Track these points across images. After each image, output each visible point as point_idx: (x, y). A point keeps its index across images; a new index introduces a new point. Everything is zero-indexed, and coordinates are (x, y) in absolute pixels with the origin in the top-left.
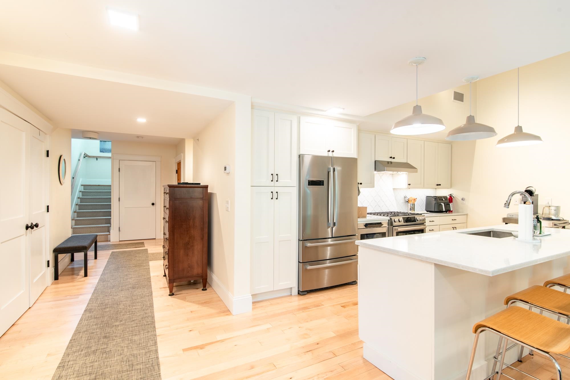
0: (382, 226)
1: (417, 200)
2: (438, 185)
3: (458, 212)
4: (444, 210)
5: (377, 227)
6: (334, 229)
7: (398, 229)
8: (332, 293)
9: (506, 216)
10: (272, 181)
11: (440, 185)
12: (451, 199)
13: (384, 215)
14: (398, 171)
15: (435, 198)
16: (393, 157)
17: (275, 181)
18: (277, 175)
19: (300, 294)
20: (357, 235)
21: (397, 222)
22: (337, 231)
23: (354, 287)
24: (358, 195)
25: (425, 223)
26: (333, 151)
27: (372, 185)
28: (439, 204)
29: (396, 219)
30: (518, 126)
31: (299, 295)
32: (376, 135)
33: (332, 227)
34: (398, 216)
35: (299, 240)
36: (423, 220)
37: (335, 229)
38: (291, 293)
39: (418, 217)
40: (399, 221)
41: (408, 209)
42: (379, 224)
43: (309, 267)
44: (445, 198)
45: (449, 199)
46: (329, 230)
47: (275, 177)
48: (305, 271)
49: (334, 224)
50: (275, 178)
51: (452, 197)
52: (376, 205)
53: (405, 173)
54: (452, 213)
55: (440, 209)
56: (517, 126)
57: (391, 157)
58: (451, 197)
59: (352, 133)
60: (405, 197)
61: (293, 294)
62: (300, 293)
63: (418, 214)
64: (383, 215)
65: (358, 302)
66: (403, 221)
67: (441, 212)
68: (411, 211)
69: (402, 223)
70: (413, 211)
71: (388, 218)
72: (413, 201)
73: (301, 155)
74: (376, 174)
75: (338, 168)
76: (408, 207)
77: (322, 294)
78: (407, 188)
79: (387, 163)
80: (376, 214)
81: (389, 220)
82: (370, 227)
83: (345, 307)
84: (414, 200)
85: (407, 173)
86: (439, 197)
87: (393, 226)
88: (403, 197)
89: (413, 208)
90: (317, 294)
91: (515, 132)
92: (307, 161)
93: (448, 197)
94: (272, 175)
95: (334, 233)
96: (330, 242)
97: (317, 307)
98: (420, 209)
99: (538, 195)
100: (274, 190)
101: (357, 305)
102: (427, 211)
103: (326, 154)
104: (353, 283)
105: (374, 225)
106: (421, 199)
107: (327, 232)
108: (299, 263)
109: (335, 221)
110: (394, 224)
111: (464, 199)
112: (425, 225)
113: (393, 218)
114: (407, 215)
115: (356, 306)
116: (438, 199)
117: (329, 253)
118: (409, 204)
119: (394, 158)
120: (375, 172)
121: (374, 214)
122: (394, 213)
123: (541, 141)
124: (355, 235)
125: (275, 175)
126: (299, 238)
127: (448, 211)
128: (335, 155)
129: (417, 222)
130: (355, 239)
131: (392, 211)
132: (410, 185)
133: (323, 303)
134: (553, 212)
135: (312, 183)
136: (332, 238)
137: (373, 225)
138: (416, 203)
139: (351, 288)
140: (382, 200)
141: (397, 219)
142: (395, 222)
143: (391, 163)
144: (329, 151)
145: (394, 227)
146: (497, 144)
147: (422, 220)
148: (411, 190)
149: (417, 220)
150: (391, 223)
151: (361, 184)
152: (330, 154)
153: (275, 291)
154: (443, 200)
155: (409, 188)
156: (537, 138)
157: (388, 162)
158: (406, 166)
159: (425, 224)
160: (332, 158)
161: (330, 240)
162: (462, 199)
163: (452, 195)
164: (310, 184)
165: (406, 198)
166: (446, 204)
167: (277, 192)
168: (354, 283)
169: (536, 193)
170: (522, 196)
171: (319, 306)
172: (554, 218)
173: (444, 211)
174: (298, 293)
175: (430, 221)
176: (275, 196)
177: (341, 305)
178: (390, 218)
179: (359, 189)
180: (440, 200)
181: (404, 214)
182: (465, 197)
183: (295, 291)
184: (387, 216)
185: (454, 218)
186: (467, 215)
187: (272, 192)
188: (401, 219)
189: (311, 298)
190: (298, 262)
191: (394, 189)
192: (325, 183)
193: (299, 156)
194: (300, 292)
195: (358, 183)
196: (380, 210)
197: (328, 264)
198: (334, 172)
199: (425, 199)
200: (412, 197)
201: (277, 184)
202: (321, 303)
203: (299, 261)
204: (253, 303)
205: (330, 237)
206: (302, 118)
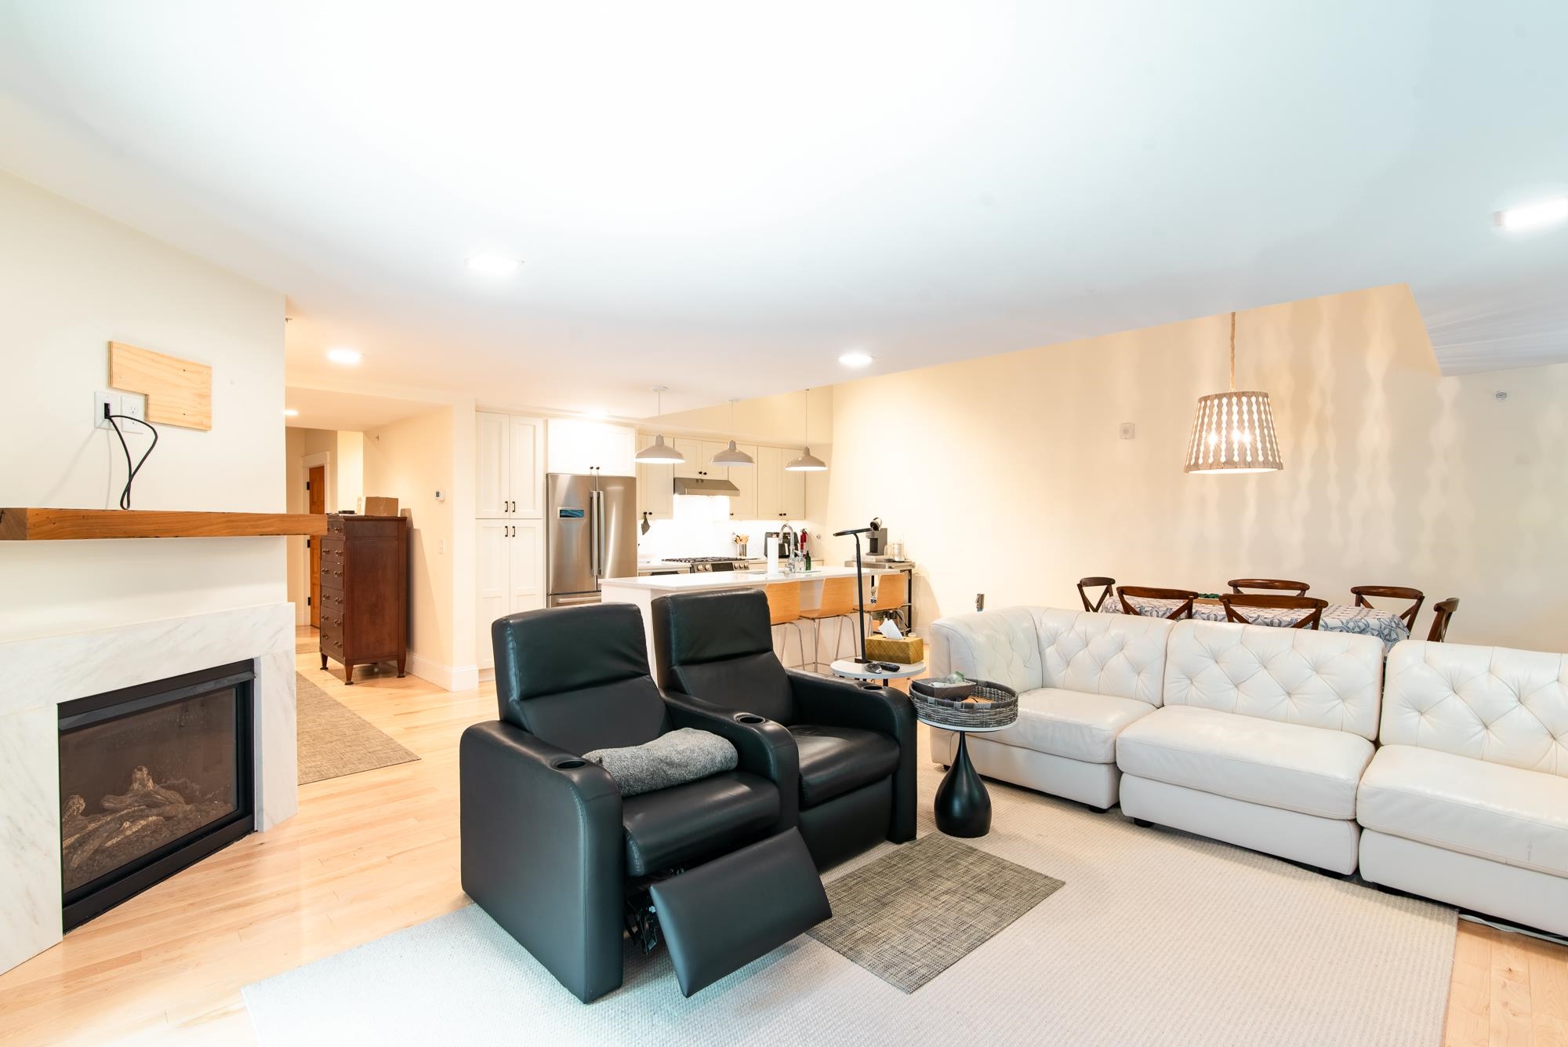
2: (781, 515)
10: (506, 511)
11: (785, 514)
12: (803, 537)
14: (715, 494)
16: (703, 472)
17: (511, 511)
18: (514, 503)
26: (598, 468)
27: (668, 514)
35: (546, 594)
47: (510, 506)
50: (511, 508)
51: (806, 534)
55: (783, 552)
57: (701, 473)
58: (802, 533)
59: (629, 440)
60: (729, 534)
66: (711, 569)
67: (785, 556)
70: (742, 555)
71: (690, 565)
72: (743, 541)
73: (550, 475)
76: (736, 550)
78: (728, 519)
79: (695, 482)
84: (746, 538)
85: (726, 496)
88: (726, 534)
92: (563, 484)
94: (506, 502)
99: (886, 529)
100: (510, 524)
103: (588, 473)
109: (601, 569)
111: (821, 536)
118: (738, 545)
119: (705, 474)
120: (676, 496)
125: (511, 503)
126: (547, 592)
128: (602, 473)
132: (733, 514)
134: (896, 551)
135: (565, 514)
138: (747, 544)
141: (702, 566)
143: (702, 480)
144: (592, 468)
151: (650, 514)
152: (594, 472)
154: (788, 539)
155: (733, 520)
157: (697, 480)
158: (725, 486)
160: (597, 478)
163: (804, 530)
164: (563, 515)
165: (733, 535)
167: (514, 527)
169: (883, 526)
172: (897, 559)
176: (510, 532)
178: (692, 565)
179: (647, 520)
180: (783, 539)
186: (823, 561)
187: (506, 527)
192: (586, 514)
193: (548, 476)
195: (646, 514)
198: (599, 498)
200: (741, 534)
201: (513, 515)
204: (480, 682)
206: (551, 422)
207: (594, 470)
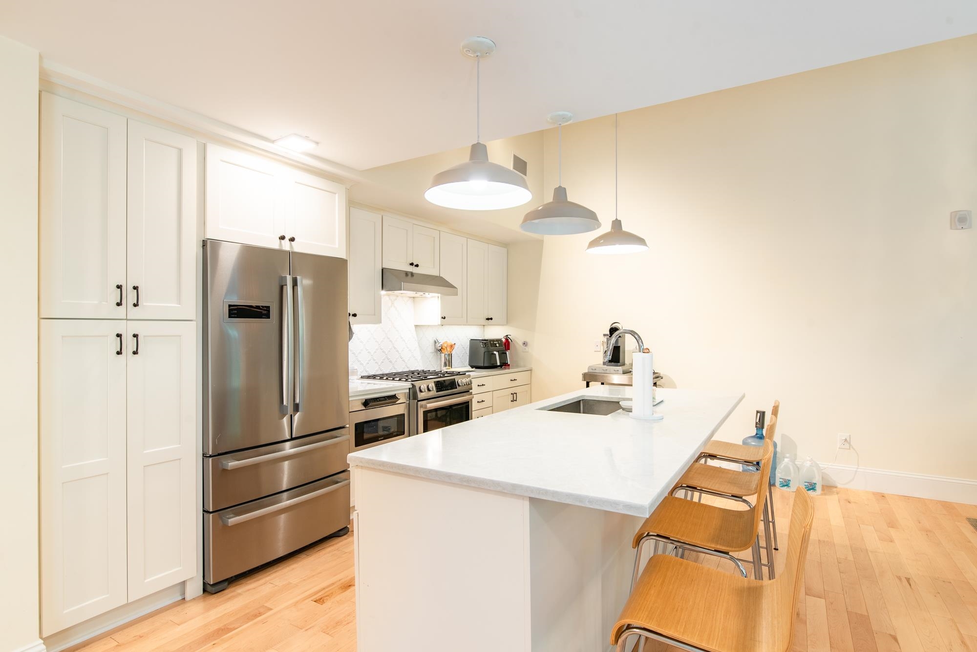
0: (397, 403)
1: (456, 347)
2: (488, 319)
3: (518, 366)
4: (498, 364)
5: (387, 404)
6: (296, 418)
7: (427, 406)
8: (293, 569)
9: (586, 371)
10: (119, 304)
11: (491, 319)
12: (506, 344)
13: (400, 380)
14: (424, 291)
15: (485, 343)
16: (415, 264)
17: (130, 305)
18: (135, 288)
19: (210, 593)
20: (348, 426)
21: (425, 391)
22: (302, 422)
23: (341, 544)
24: (350, 339)
25: (471, 389)
26: (292, 240)
27: (375, 317)
28: (491, 352)
29: (423, 385)
30: (617, 219)
31: (206, 594)
32: (383, 217)
33: (291, 415)
34: (426, 378)
35: (204, 456)
36: (469, 384)
37: (299, 419)
38: (184, 594)
39: (460, 380)
40: (429, 390)
41: (441, 365)
42: (392, 399)
43: (233, 520)
44: (499, 342)
45: (505, 343)
46: (285, 420)
47: (128, 295)
48: (223, 530)
49: (296, 408)
50: (131, 297)
51: (510, 340)
52: (384, 359)
53: (436, 295)
54: (509, 368)
55: (493, 362)
56: (614, 219)
57: (412, 264)
58: (507, 340)
59: (337, 204)
60: (435, 342)
61: (189, 595)
62: (209, 588)
63: (459, 374)
64: (398, 379)
65: (354, 577)
66: (434, 389)
67: (493, 367)
68: (447, 368)
69: (434, 393)
70: (449, 368)
71: (408, 385)
72: (448, 349)
73: (208, 241)
74: (384, 295)
75: (304, 282)
76: (441, 360)
77: (268, 579)
78: (440, 324)
79: (405, 275)
80: (385, 378)
81: (409, 389)
82: (374, 407)
83: (323, 602)
84: (451, 346)
85: (439, 295)
86: (491, 341)
87: (418, 401)
88: (432, 342)
89: (449, 362)
90: (255, 581)
91: (612, 229)
92: (228, 258)
93: (504, 340)
94: (119, 287)
95: (296, 428)
96: (288, 449)
97: (253, 619)
98: (461, 364)
100: (128, 331)
101: (352, 588)
102: (472, 367)
103: (275, 244)
104: (341, 533)
105: (383, 401)
106: (462, 345)
107: (280, 428)
108: (205, 514)
109: (297, 401)
110: (421, 396)
111: (527, 343)
112: (471, 394)
113: (417, 384)
114: (441, 377)
115: (349, 590)
116: (489, 344)
117: (286, 475)
118: (443, 354)
119: (417, 266)
120: (383, 292)
121: (381, 377)
122: (418, 374)
123: (645, 247)
124: (343, 427)
125: (130, 288)
126: (206, 451)
127: (504, 365)
128: (297, 247)
129: (459, 389)
130: (344, 435)
131: (412, 370)
132: (444, 318)
133: (267, 605)
135: (237, 312)
136: (292, 439)
137: (380, 401)
138: (453, 353)
139: (336, 547)
140: (395, 348)
141: (425, 385)
142: (421, 391)
143: (412, 274)
144: (282, 238)
145: (419, 403)
146: (588, 248)
147: (467, 384)
148: (446, 328)
149: (459, 386)
150: (413, 394)
151: (355, 315)
152: (286, 246)
153: (130, 603)
154: (496, 346)
155: (442, 325)
156: (641, 241)
157: (407, 274)
158: (438, 282)
159: (471, 391)
160: (290, 254)
161: (288, 444)
162: (524, 344)
163: (509, 336)
164: (234, 314)
165: (437, 343)
166: (502, 352)
167: (135, 336)
168: (343, 532)
170: (606, 337)
171: (260, 614)
173: (499, 366)
174: (204, 591)
175: (478, 386)
176: (129, 344)
177: (314, 598)
178: (412, 384)
179: (351, 326)
180: (491, 346)
181: (436, 373)
182: (527, 340)
183: (195, 588)
184: (407, 380)
185: (513, 376)
186: (531, 370)
187: (119, 335)
188: (432, 385)
189: (240, 594)
190: (204, 511)
191: (416, 326)
192: (274, 312)
193: (204, 244)
194: (208, 586)
195: (350, 315)
196: (391, 369)
197: (286, 502)
198: (295, 287)
199: (468, 344)
200: (446, 342)
201: (134, 313)
202: (266, 605)
203: (206, 508)
205: (288, 437)
206: (215, 153)
207: (286, 242)
